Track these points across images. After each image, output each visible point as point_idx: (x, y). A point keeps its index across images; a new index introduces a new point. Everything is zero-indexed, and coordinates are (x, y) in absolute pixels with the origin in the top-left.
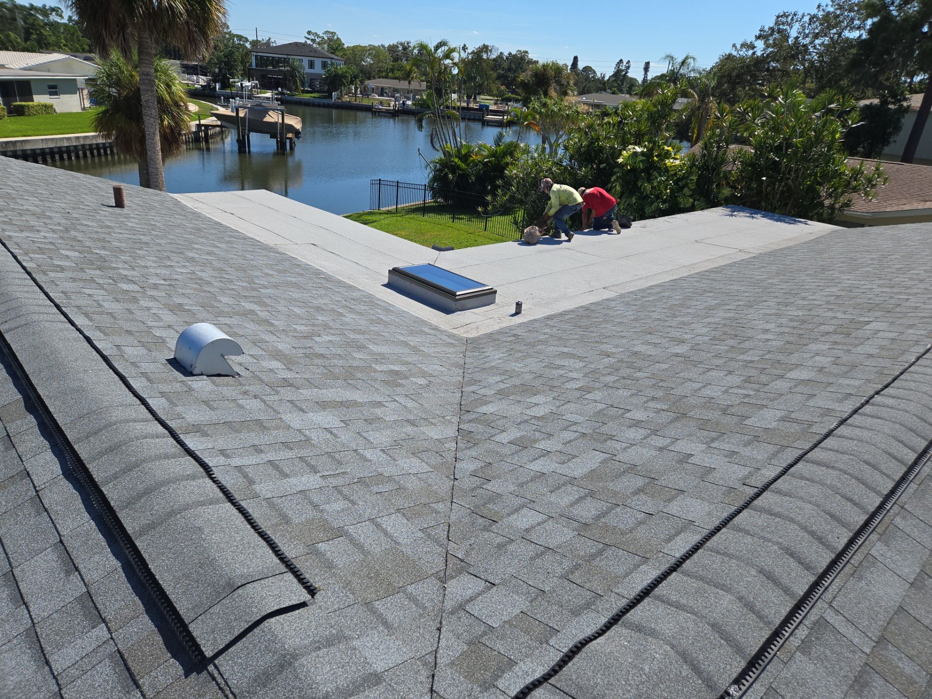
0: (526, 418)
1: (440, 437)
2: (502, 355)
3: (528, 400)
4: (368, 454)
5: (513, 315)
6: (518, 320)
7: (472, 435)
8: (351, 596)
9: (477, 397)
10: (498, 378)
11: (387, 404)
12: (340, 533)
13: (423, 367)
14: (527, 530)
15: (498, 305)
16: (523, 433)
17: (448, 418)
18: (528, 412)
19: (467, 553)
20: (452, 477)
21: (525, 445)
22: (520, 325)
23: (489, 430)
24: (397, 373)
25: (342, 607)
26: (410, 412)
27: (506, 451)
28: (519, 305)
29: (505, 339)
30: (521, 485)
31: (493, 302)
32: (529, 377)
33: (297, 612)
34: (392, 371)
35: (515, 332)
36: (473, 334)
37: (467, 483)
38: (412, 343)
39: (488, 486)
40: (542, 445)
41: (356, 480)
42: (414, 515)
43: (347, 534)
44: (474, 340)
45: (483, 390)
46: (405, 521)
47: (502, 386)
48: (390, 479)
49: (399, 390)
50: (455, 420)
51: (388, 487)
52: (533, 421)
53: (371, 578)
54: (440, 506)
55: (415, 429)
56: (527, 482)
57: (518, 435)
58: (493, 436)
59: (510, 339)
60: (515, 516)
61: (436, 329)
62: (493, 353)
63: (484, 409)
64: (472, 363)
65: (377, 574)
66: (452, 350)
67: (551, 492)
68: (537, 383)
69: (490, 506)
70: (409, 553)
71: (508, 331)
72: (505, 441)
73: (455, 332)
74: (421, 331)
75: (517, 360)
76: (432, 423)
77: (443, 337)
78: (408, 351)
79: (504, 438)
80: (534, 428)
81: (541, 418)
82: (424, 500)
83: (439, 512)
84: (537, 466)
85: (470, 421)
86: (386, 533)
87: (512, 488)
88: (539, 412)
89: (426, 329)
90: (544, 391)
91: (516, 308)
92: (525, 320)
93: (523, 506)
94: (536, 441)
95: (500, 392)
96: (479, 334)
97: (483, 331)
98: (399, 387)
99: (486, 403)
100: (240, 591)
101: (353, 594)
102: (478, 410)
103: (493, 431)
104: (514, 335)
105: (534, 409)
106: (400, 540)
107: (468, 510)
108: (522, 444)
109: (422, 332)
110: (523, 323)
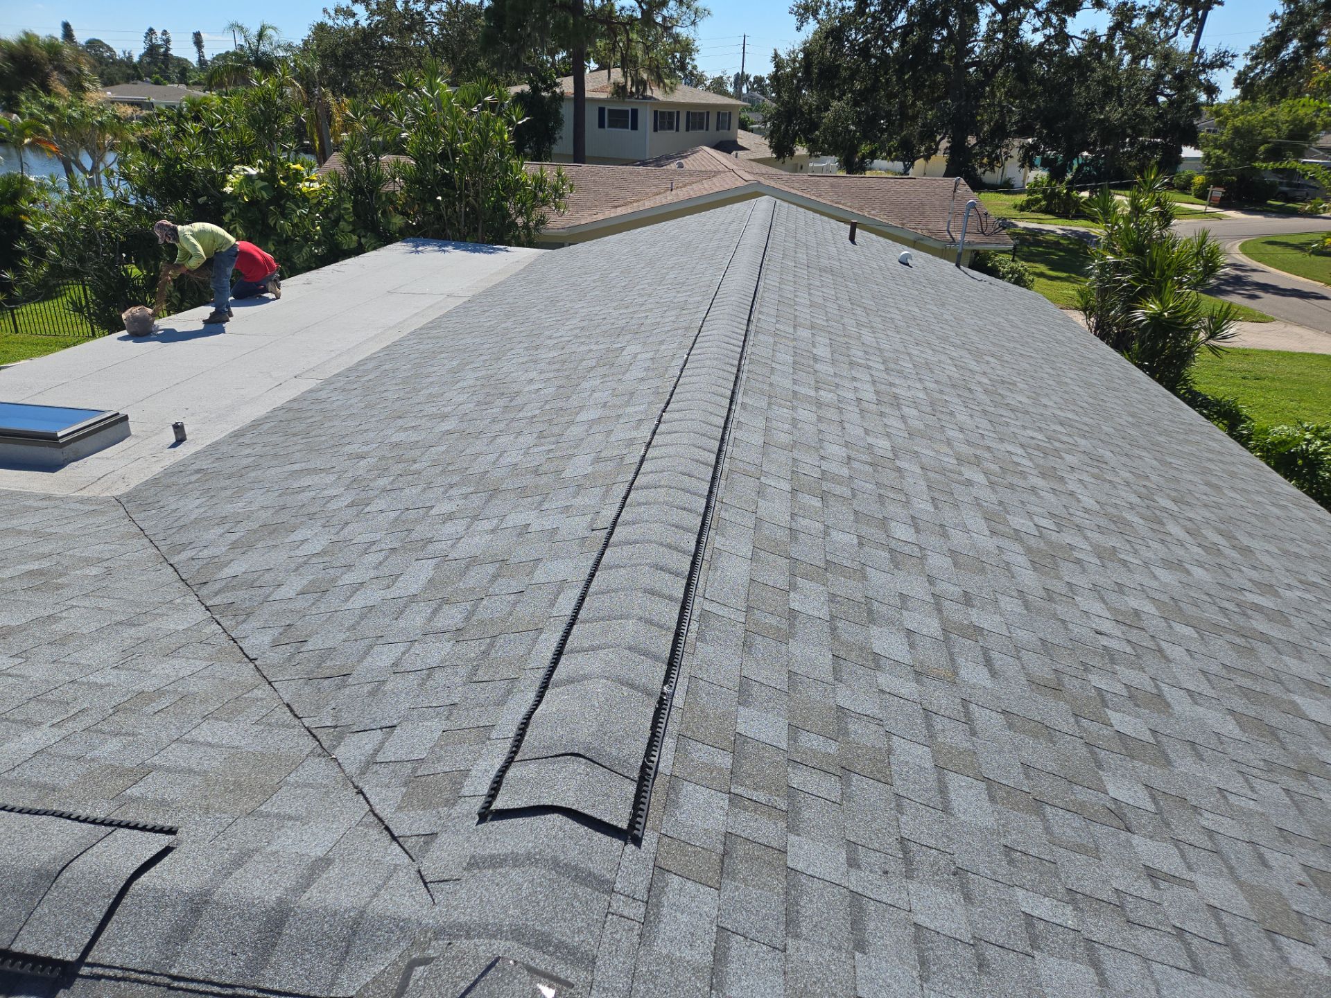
0: (300, 560)
1: (186, 625)
2: (198, 502)
3: (286, 540)
4: (99, 679)
5: (174, 446)
6: (185, 450)
7: (235, 606)
8: (223, 815)
9: (201, 563)
10: (220, 530)
11: (64, 614)
12: (144, 771)
13: (77, 552)
14: (395, 664)
15: (137, 437)
16: (311, 578)
17: (178, 601)
18: (298, 553)
19: (336, 717)
20: (246, 660)
21: (324, 589)
22: (196, 455)
23: (256, 592)
24: (41, 573)
25: (221, 830)
26: (112, 612)
27: (300, 604)
28: (178, 429)
29: (186, 480)
30: (353, 628)
31: (126, 434)
32: (264, 515)
33: (167, 859)
34: (30, 573)
35: (194, 467)
36: (121, 489)
37: (275, 656)
38: (26, 528)
39: (309, 646)
40: (348, 579)
41: (111, 711)
42: (232, 713)
43: (155, 768)
44: (132, 496)
45: (205, 551)
46: (226, 724)
47: (233, 537)
48: (160, 693)
49: (66, 592)
50: (191, 599)
51: (165, 702)
52: (314, 560)
53: (231, 791)
54: (258, 693)
55: (141, 628)
56: (358, 623)
57: (305, 582)
58: (269, 596)
59: (194, 478)
60: (369, 659)
61: (48, 498)
62: (181, 503)
63: (228, 572)
64: (156, 526)
65: (238, 784)
66: (102, 519)
67: (396, 619)
68: (284, 517)
69: (329, 663)
70: (260, 749)
71: (182, 468)
72: (292, 594)
73: (85, 493)
74: (25, 507)
75: (230, 500)
76: (161, 615)
77: (73, 506)
78: (31, 540)
79: (287, 591)
80: (321, 566)
81: (323, 552)
82: (229, 695)
83: (262, 699)
84: (359, 601)
85: (216, 594)
86: (210, 745)
87: (342, 636)
88: (316, 546)
89: (30, 503)
90: (302, 523)
91: (176, 433)
92: (199, 448)
93: (371, 647)
94: (335, 579)
95: (234, 546)
96: (132, 486)
97: (135, 481)
98: (62, 588)
99: (226, 564)
100: (66, 874)
101: (225, 813)
102: (220, 576)
103: (266, 591)
104: (198, 471)
105: (305, 546)
106: (236, 743)
107: (301, 681)
108: (318, 590)
109: (27, 509)
110: (199, 452)
